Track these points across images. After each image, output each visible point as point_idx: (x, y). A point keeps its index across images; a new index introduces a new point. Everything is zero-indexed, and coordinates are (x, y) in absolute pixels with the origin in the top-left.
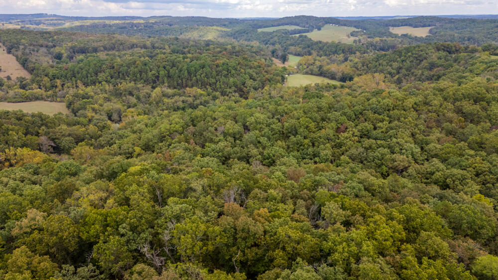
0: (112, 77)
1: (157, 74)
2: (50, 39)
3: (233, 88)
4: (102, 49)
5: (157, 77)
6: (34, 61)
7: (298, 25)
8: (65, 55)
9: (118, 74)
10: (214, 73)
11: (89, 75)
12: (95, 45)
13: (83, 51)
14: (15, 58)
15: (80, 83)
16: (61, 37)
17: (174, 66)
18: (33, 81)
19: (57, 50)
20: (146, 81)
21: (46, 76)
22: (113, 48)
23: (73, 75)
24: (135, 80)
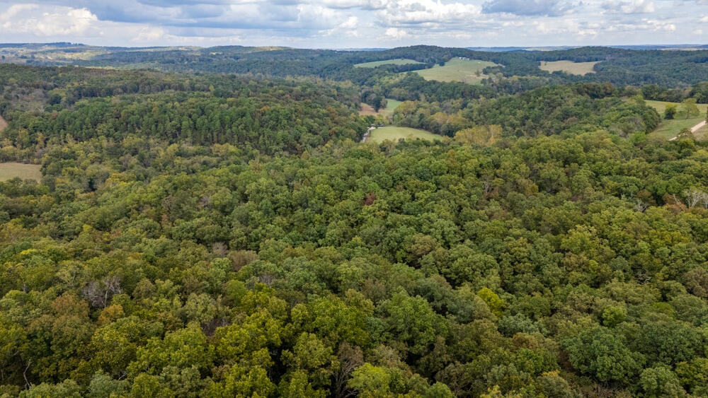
0: (116, 130)
1: (179, 125)
2: (53, 78)
3: (282, 144)
4: (120, 90)
5: (179, 129)
6: (19, 107)
7: (414, 58)
8: (64, 99)
9: (125, 124)
10: (257, 123)
11: (84, 127)
12: (112, 85)
13: (92, 94)
15: (69, 138)
16: (70, 74)
17: (203, 113)
18: (6, 135)
19: (56, 91)
20: (164, 135)
21: (25, 128)
22: (136, 91)
23: (62, 127)
24: (148, 134)
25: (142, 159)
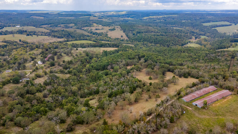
0: (143, 41)
3: (167, 45)
4: (144, 32)
5: (152, 41)
6: (129, 35)
7: (228, 21)
8: (135, 34)
9: (145, 40)
10: (164, 42)
12: (143, 31)
13: (139, 33)
14: (125, 34)
15: (137, 41)
17: (156, 39)
18: (129, 40)
20: (150, 42)
21: (131, 39)
22: (147, 32)
23: (136, 40)
24: (148, 42)
25: (147, 46)
